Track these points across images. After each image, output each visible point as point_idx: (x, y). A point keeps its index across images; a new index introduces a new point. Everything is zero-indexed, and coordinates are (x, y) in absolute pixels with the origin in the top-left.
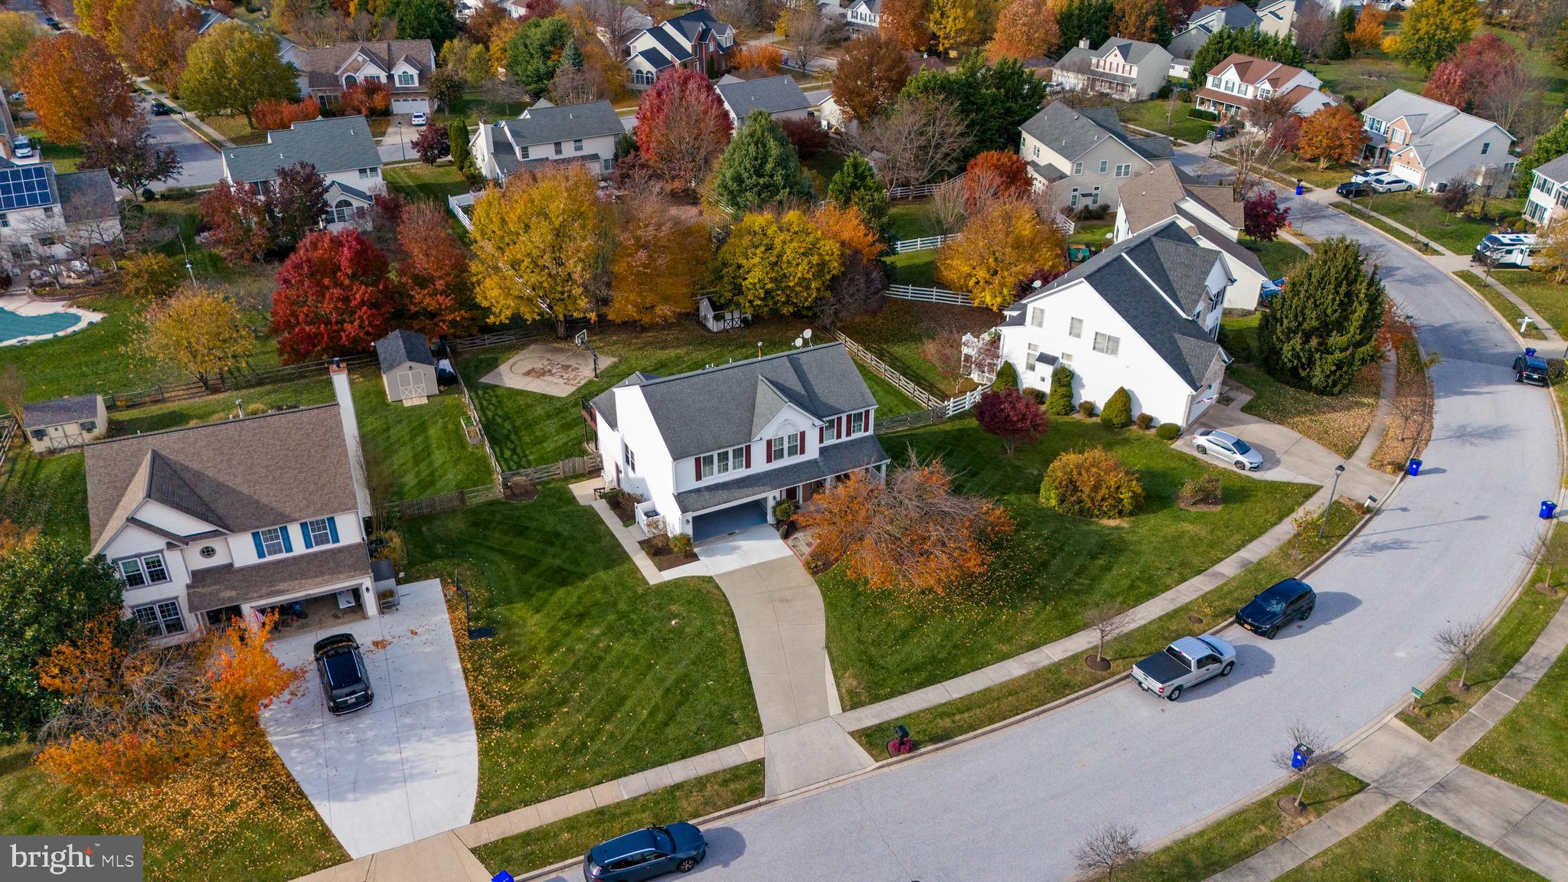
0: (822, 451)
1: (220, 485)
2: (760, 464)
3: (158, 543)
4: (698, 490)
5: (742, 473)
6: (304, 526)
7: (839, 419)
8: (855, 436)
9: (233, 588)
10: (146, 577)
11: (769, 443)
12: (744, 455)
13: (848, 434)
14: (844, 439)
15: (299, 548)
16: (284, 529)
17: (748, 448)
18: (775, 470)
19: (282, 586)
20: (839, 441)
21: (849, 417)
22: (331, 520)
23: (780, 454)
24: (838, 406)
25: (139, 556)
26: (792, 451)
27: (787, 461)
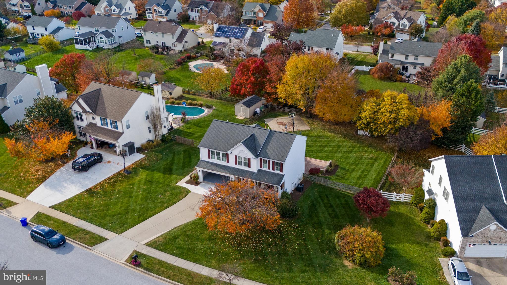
0: (259, 171)
1: (104, 102)
2: (232, 164)
3: (81, 110)
4: (208, 162)
5: (224, 163)
6: (110, 120)
7: (269, 161)
8: (276, 171)
9: (92, 130)
10: (79, 118)
11: (236, 156)
12: (226, 157)
13: (273, 169)
14: (271, 170)
15: (109, 128)
16: (106, 119)
17: (228, 155)
18: (237, 169)
19: (100, 135)
20: (269, 170)
21: (273, 162)
22: (116, 122)
23: (240, 163)
24: (270, 156)
25: (78, 111)
26: (245, 164)
27: (242, 167)
